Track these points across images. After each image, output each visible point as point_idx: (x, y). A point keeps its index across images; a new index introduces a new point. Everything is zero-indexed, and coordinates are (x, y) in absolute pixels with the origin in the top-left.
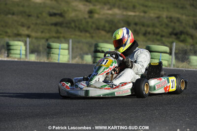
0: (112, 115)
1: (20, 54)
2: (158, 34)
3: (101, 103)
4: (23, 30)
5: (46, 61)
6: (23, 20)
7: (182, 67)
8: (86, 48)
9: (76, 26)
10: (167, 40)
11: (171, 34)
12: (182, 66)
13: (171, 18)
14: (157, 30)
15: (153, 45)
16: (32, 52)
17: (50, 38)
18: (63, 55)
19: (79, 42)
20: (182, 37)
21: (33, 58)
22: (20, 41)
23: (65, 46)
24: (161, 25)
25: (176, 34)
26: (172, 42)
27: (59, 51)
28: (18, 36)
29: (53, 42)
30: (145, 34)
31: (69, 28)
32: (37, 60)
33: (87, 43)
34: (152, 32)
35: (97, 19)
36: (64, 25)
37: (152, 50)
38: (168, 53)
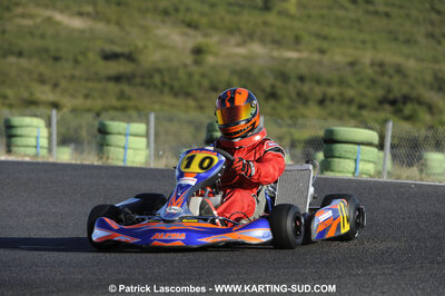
1: (36, 147)
2: (350, 102)
3: (223, 260)
4: (43, 92)
5: (96, 163)
7: (407, 178)
8: (187, 133)
9: (164, 84)
10: (374, 115)
11: (382, 102)
12: (409, 175)
13: (381, 65)
14: (350, 93)
15: (344, 126)
16: (64, 141)
17: (105, 109)
18: (135, 149)
19: (171, 120)
20: (408, 109)
21: (65, 155)
22: (35, 116)
23: (140, 127)
24: (360, 81)
25: (393, 103)
26: (385, 121)
27: (127, 141)
28: (30, 105)
29: (113, 119)
30: (322, 102)
31: (148, 87)
32: (76, 159)
33: (190, 122)
34: (338, 98)
35: (214, 67)
36: (138, 80)
37: (339, 137)
38: (377, 147)
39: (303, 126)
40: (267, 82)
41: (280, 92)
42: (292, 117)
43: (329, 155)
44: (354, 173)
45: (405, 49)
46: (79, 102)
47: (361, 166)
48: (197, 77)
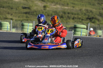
0: (56, 61)
1: (7, 29)
2: (80, 19)
4: (9, 16)
5: (21, 32)
6: (9, 11)
9: (37, 14)
10: (85, 22)
11: (87, 19)
13: (87, 10)
14: (80, 17)
15: (78, 24)
16: (13, 27)
17: (23, 20)
20: (93, 20)
21: (14, 31)
22: (7, 21)
23: (31, 24)
24: (82, 14)
25: (90, 19)
26: (88, 23)
27: (28, 27)
28: (6, 19)
29: (25, 22)
30: (73, 19)
31: (33, 15)
32: (16, 31)
34: (77, 18)
35: (48, 11)
36: (31, 13)
37: (77, 27)
38: (86, 29)
39: (69, 24)
40: (61, 14)
41: (64, 16)
42: (66, 22)
43: (75, 31)
44: (81, 35)
45: (93, 7)
46: (17, 18)
47: (82, 33)
48: (44, 13)
